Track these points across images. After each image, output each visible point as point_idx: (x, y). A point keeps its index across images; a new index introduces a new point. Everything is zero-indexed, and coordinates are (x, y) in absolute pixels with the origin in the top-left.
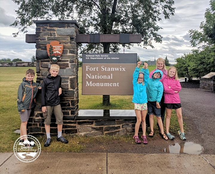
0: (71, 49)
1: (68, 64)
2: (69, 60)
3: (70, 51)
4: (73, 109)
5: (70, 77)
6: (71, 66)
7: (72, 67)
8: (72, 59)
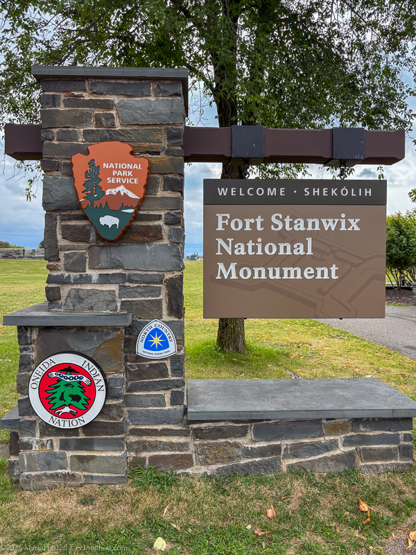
0: (170, 176)
1: (159, 229)
2: (163, 213)
3: (166, 180)
4: (177, 387)
5: (168, 276)
6: (170, 237)
7: (174, 239)
8: (173, 212)
